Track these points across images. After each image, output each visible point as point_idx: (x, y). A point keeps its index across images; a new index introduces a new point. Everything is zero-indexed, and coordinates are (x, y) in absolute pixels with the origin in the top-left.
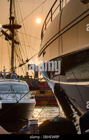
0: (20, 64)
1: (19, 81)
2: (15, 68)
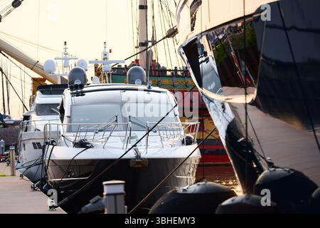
0: (170, 30)
1: (149, 87)
2: (153, 45)
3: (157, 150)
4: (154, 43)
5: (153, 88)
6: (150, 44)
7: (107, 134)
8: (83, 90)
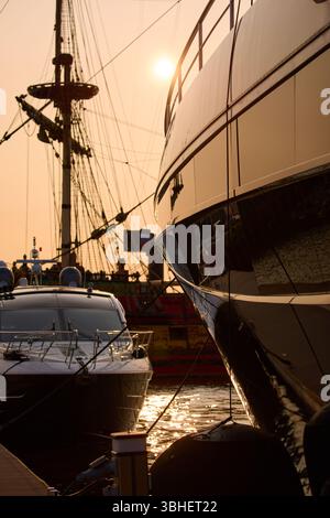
0: (95, 231)
1: (90, 290)
2: (77, 246)
3: (106, 363)
4: (78, 244)
5: (94, 292)
6: (73, 246)
7: (47, 344)
8: (14, 292)
